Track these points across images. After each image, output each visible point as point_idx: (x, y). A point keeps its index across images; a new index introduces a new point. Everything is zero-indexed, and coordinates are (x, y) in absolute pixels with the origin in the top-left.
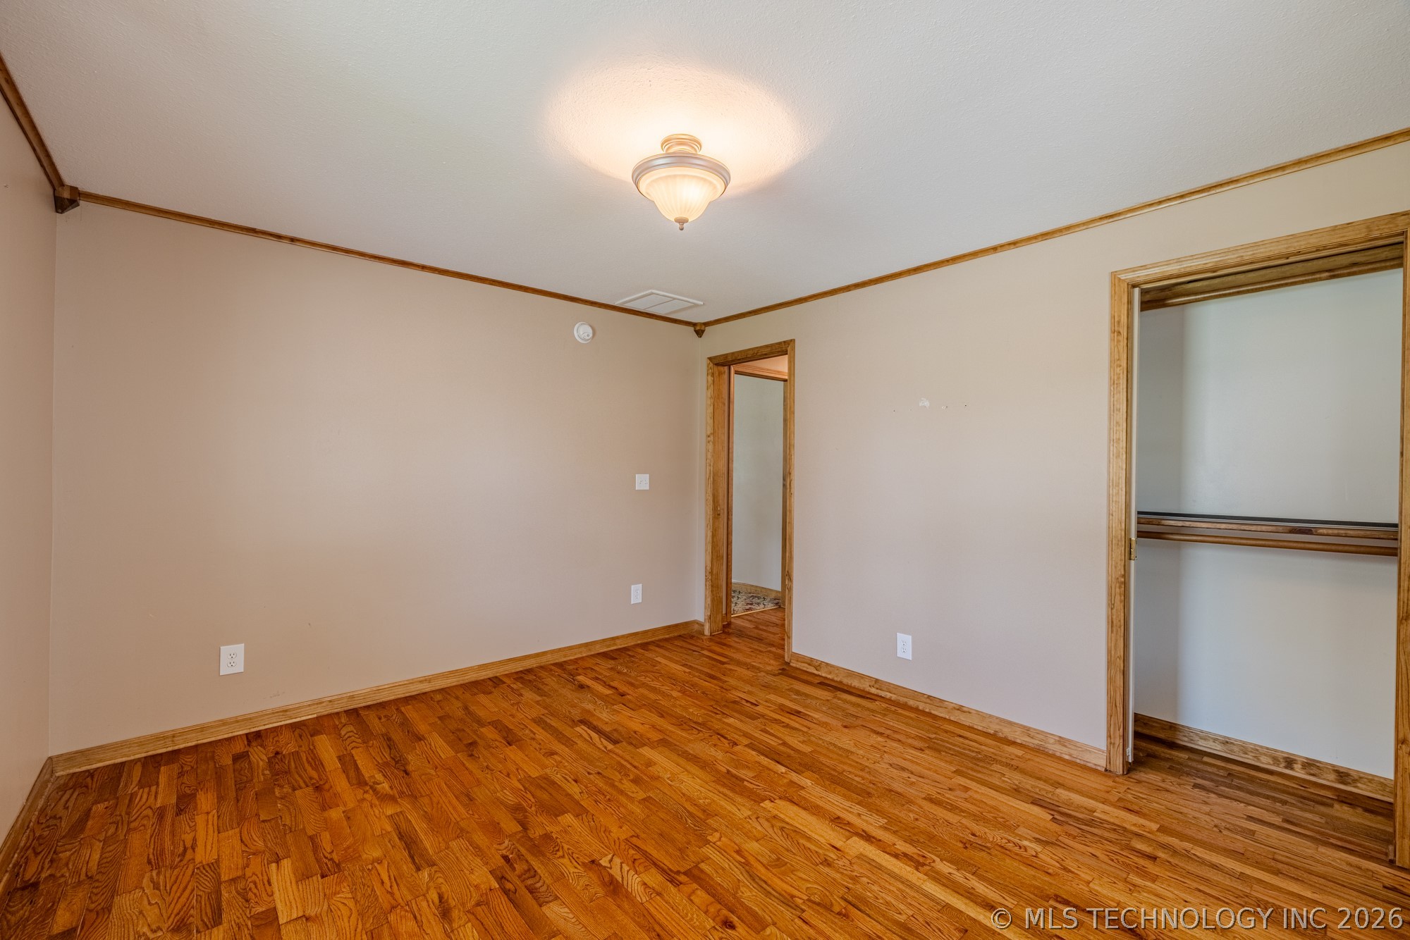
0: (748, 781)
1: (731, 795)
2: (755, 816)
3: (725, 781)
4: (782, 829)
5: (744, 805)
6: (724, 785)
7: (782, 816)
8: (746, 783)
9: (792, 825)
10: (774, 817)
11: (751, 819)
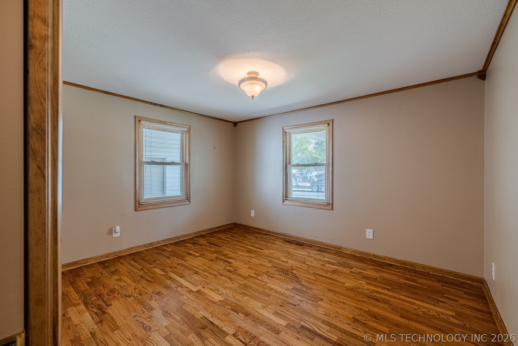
0: (229, 309)
1: (236, 302)
2: (227, 294)
3: (239, 308)
4: (219, 291)
5: (231, 297)
6: (239, 306)
7: (218, 295)
8: (230, 308)
9: (215, 293)
10: (220, 295)
11: (229, 293)
